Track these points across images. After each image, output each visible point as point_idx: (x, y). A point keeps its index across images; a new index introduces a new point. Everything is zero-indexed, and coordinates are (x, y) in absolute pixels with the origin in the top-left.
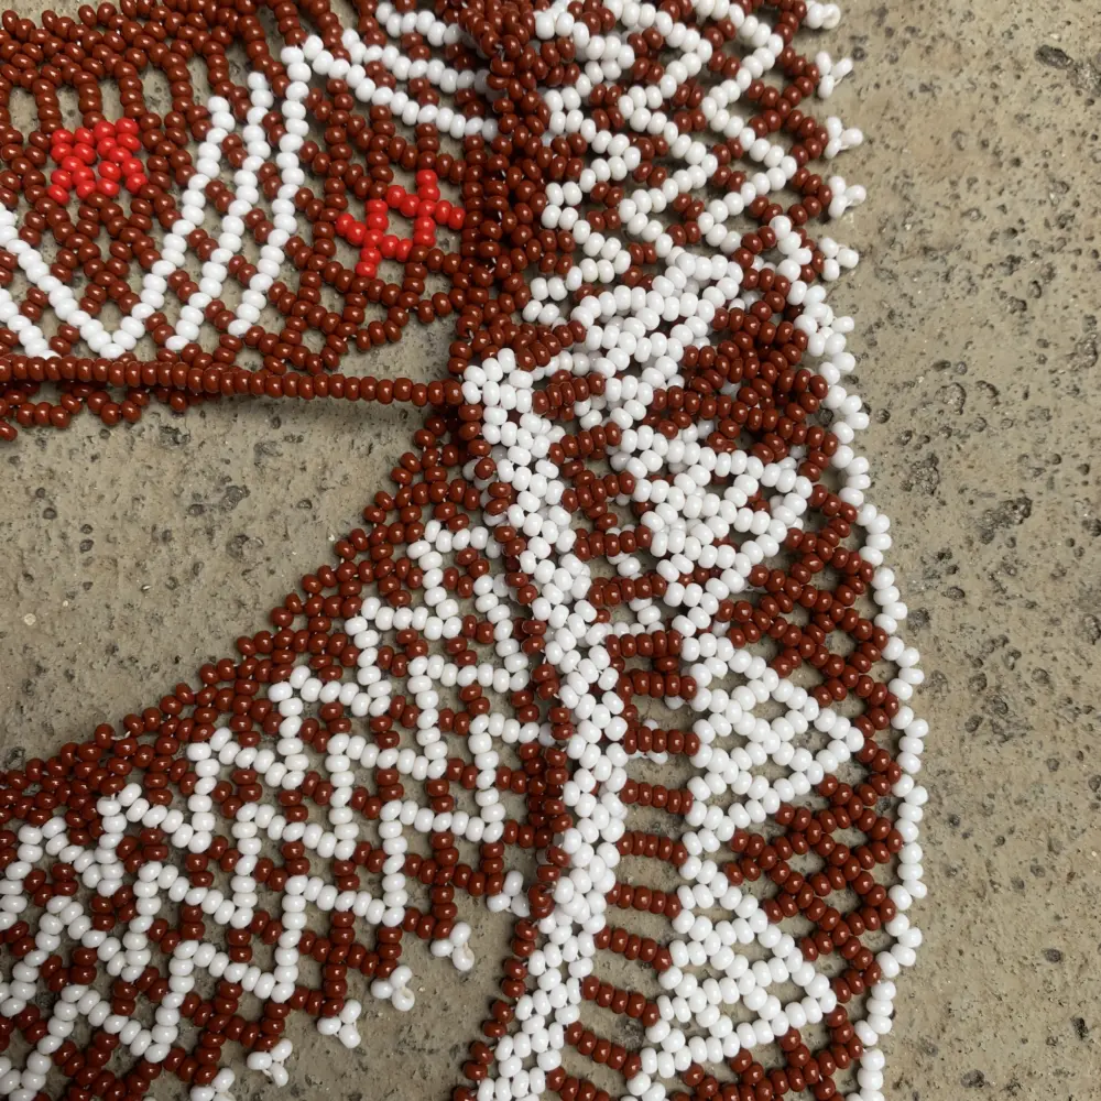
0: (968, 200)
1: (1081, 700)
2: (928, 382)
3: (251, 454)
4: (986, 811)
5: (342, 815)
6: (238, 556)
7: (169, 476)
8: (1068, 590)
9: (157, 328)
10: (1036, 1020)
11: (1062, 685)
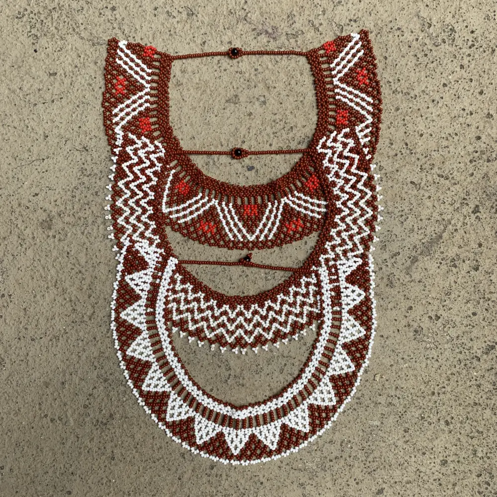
0: (396, 205)
1: (404, 283)
2: (386, 233)
8: (404, 267)
10: (392, 329)
11: (401, 281)
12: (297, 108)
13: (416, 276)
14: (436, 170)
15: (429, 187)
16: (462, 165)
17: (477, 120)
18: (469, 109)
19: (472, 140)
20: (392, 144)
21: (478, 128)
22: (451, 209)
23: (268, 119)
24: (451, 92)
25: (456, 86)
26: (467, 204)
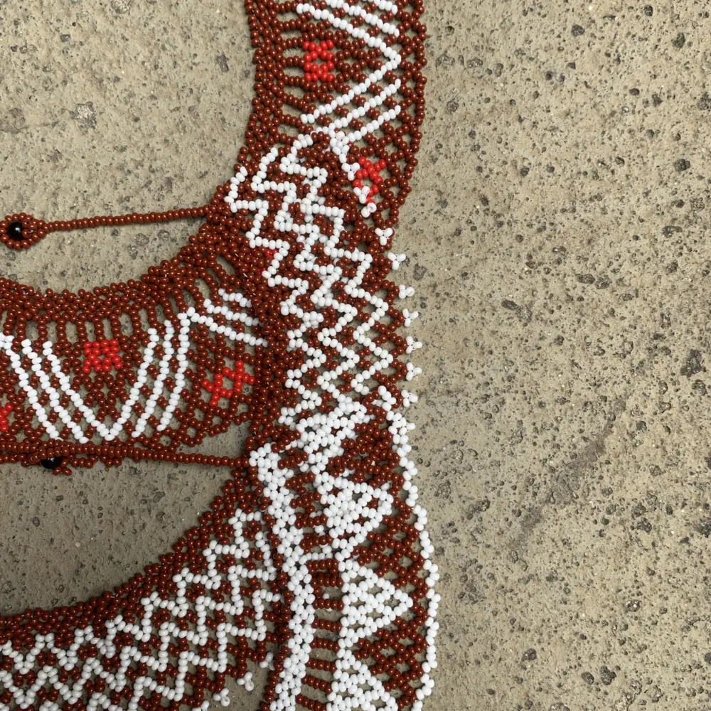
0: (469, 370)
1: (508, 586)
2: (447, 450)
3: (166, 479)
4: (465, 632)
5: (202, 628)
6: (161, 520)
7: (133, 487)
8: (504, 540)
9: (129, 427)
11: (500, 580)
12: (181, 127)
13: (540, 563)
14: (571, 264)
15: (557, 314)
16: (643, 242)
17: (674, 117)
18: (649, 88)
19: (666, 174)
20: (444, 204)
21: (678, 137)
22: (622, 367)
23: (104, 163)
24: (595, 48)
25: (609, 31)
26: (667, 351)
